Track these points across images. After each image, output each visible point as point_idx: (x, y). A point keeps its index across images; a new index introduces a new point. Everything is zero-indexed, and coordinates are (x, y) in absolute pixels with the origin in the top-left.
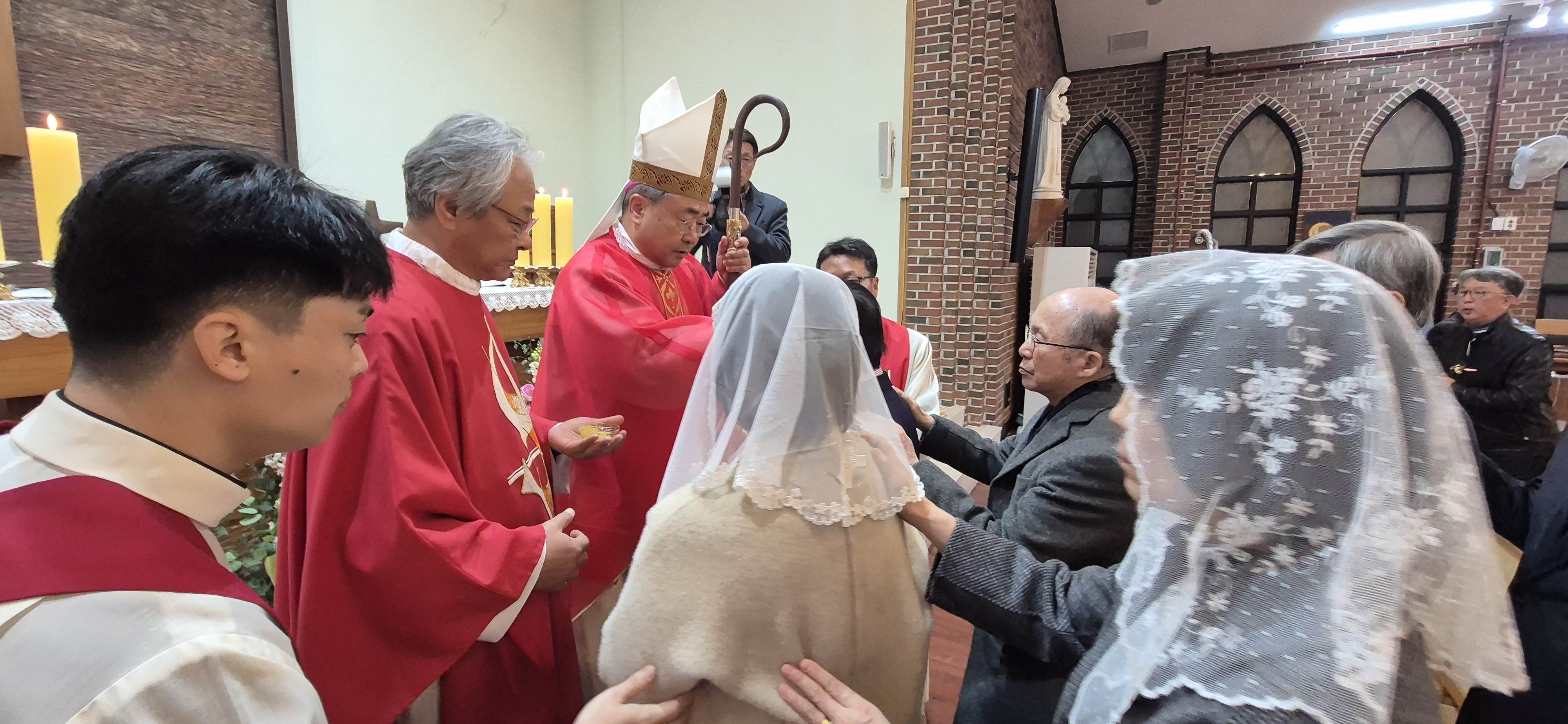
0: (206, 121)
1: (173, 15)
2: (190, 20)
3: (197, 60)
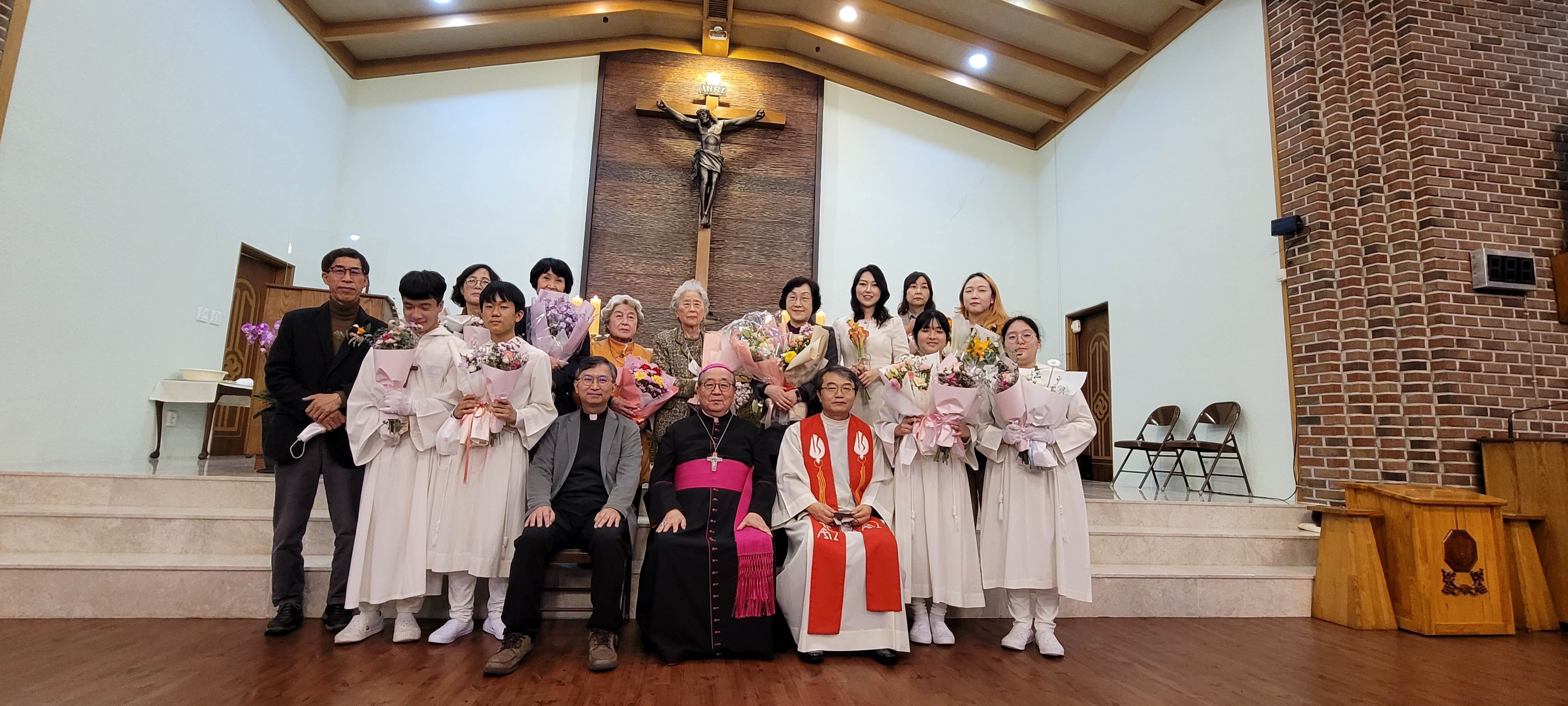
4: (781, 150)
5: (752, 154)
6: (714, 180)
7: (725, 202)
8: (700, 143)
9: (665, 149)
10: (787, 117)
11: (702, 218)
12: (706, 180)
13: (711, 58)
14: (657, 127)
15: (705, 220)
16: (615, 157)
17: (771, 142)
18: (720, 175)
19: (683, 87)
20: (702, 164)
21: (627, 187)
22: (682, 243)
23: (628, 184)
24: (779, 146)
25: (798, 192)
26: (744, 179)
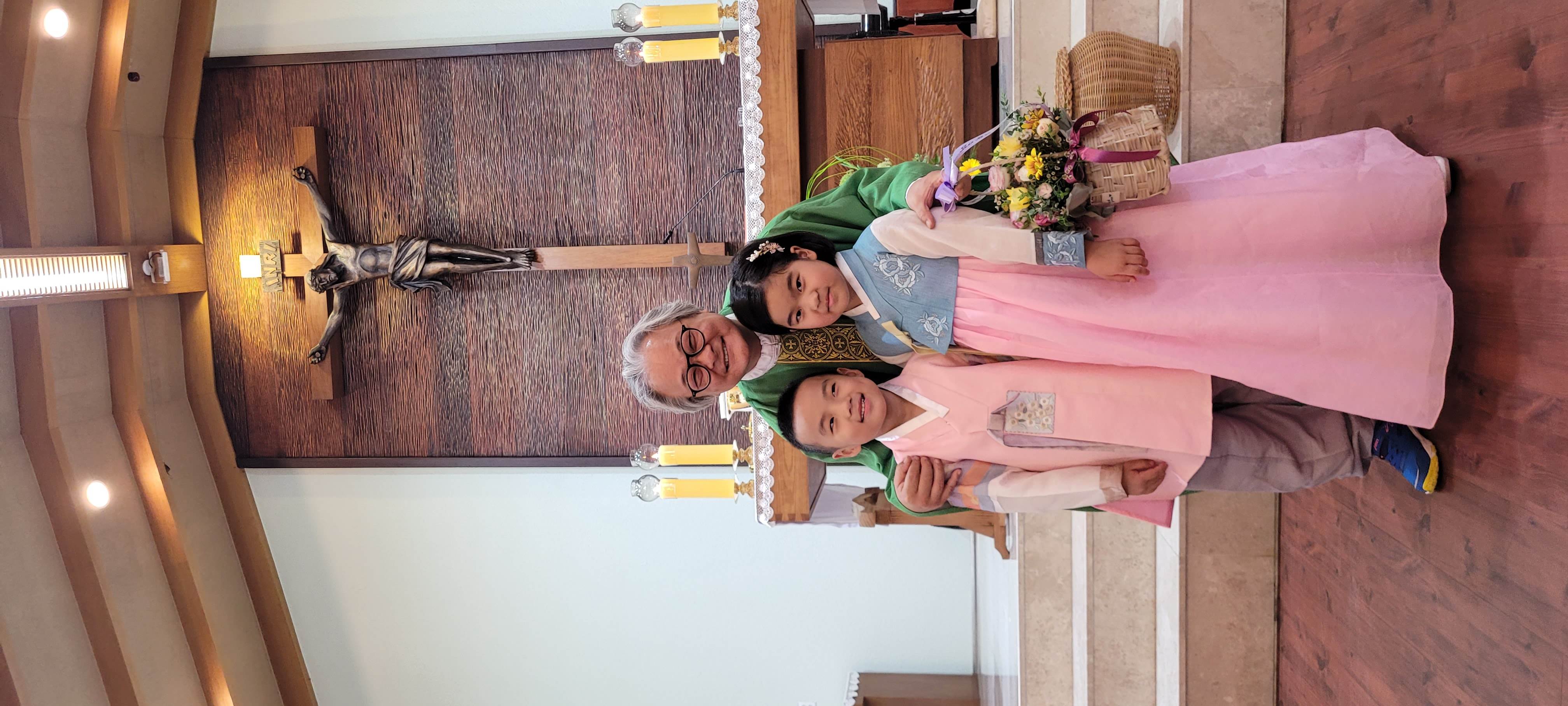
0: (666, 114)
1: (577, 137)
2: (576, 124)
3: (611, 120)
4: (366, 129)
5: (382, 182)
6: (444, 250)
7: (483, 225)
8: (379, 281)
9: (401, 340)
10: (301, 124)
11: (517, 266)
12: (446, 265)
13: (210, 274)
14: (360, 360)
15: (522, 260)
16: (429, 428)
17: (355, 150)
18: (433, 241)
19: (277, 319)
20: (417, 274)
21: (481, 402)
22: (569, 297)
23: (475, 400)
24: (360, 133)
25: (443, 90)
26: (434, 195)
